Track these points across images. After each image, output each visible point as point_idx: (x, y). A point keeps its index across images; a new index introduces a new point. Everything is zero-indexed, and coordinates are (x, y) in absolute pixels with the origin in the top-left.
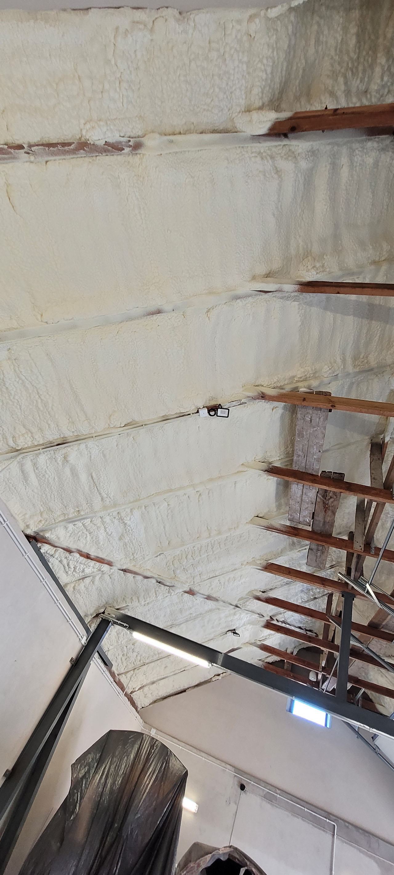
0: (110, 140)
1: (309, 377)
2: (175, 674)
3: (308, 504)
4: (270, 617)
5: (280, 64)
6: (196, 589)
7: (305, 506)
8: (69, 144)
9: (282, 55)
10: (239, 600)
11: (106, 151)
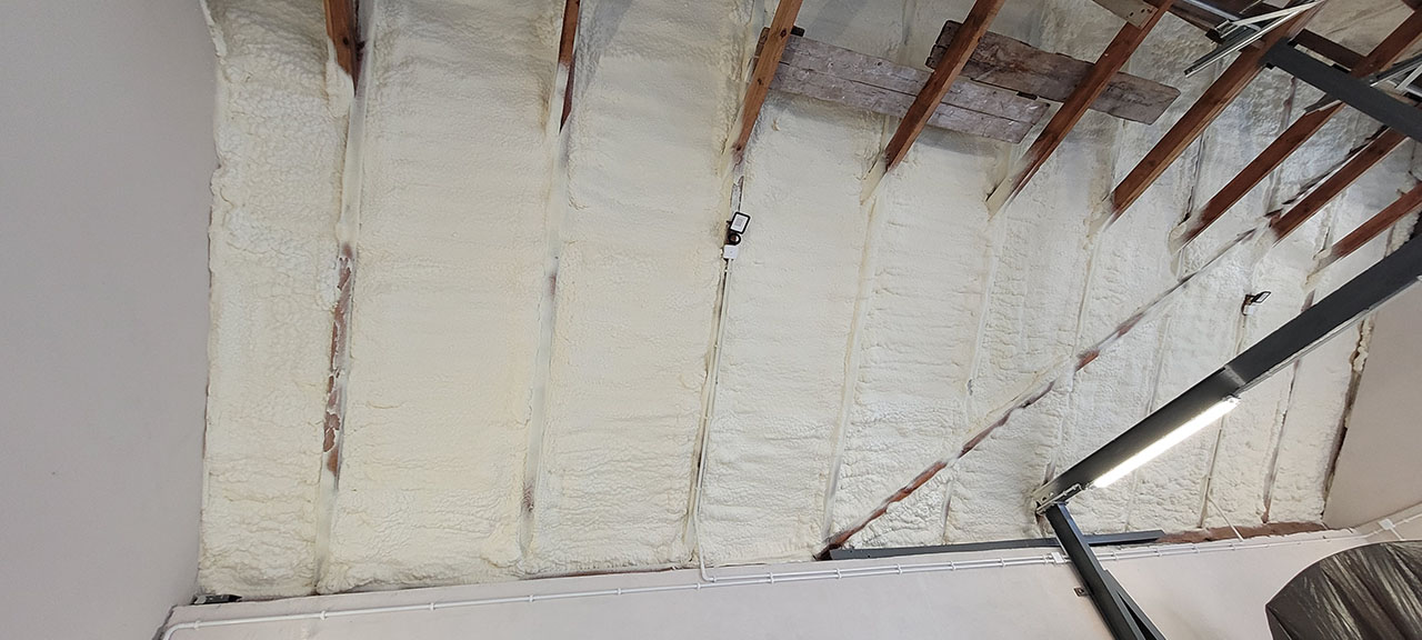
0: (337, 282)
1: (739, 52)
2: (1281, 435)
3: (993, 102)
4: (1268, 215)
5: (280, 40)
6: (1087, 345)
7: (996, 108)
8: (335, 328)
9: (271, 36)
10: (1174, 272)
11: (348, 290)
